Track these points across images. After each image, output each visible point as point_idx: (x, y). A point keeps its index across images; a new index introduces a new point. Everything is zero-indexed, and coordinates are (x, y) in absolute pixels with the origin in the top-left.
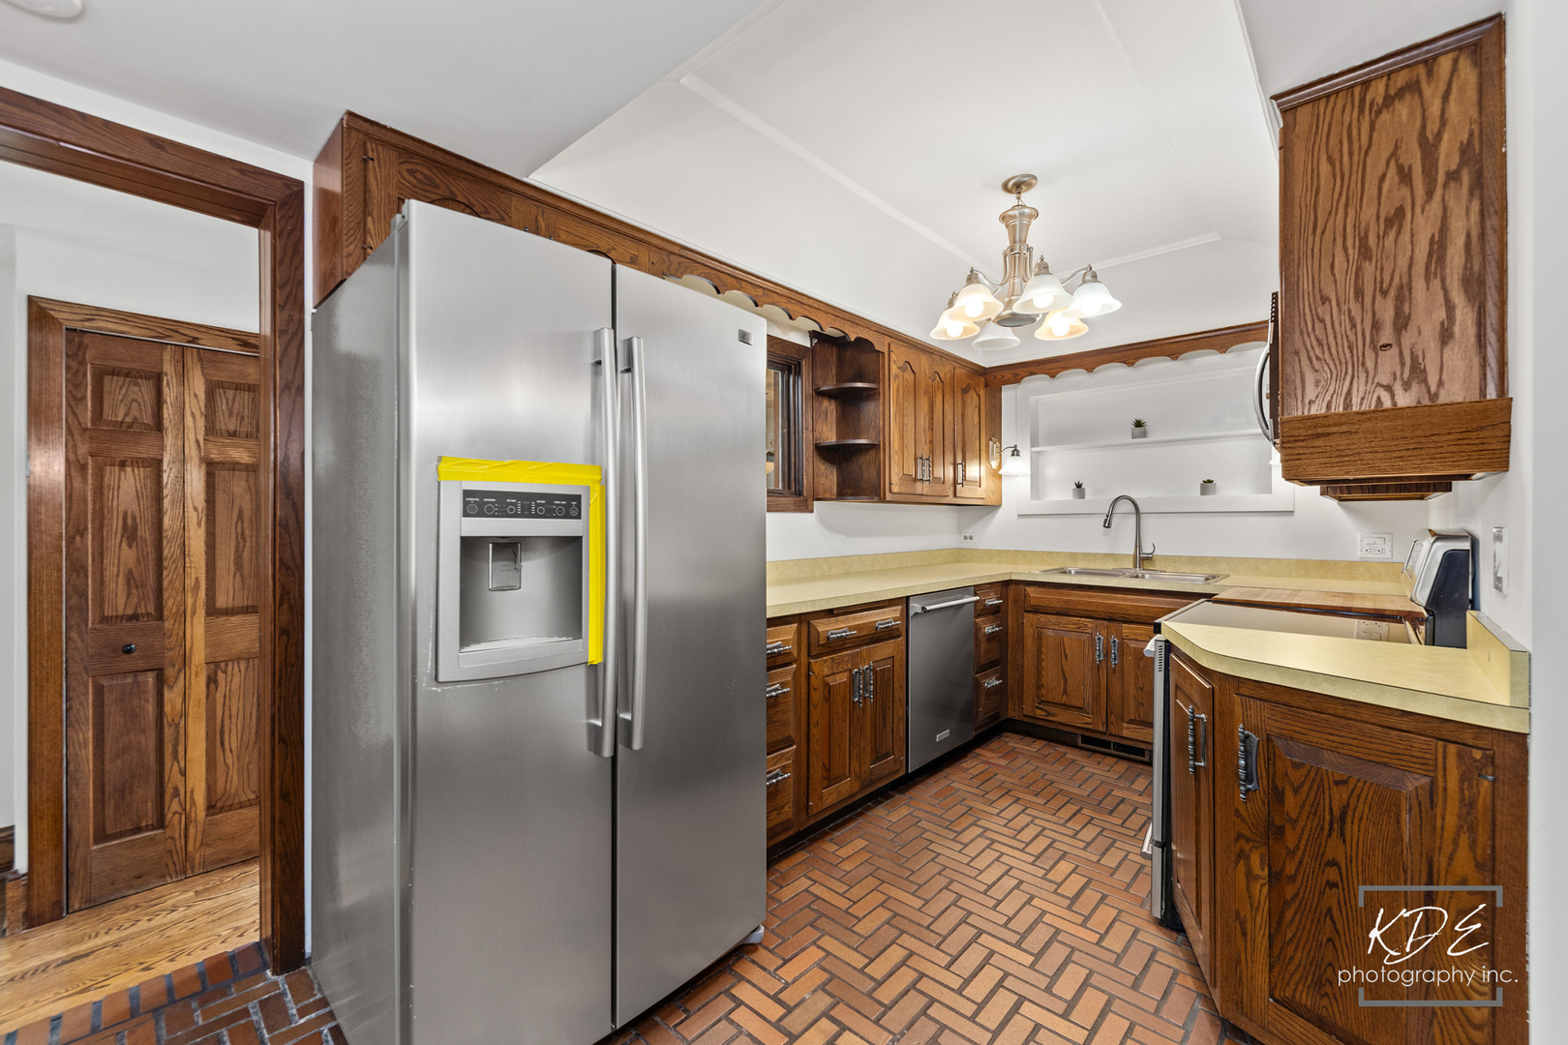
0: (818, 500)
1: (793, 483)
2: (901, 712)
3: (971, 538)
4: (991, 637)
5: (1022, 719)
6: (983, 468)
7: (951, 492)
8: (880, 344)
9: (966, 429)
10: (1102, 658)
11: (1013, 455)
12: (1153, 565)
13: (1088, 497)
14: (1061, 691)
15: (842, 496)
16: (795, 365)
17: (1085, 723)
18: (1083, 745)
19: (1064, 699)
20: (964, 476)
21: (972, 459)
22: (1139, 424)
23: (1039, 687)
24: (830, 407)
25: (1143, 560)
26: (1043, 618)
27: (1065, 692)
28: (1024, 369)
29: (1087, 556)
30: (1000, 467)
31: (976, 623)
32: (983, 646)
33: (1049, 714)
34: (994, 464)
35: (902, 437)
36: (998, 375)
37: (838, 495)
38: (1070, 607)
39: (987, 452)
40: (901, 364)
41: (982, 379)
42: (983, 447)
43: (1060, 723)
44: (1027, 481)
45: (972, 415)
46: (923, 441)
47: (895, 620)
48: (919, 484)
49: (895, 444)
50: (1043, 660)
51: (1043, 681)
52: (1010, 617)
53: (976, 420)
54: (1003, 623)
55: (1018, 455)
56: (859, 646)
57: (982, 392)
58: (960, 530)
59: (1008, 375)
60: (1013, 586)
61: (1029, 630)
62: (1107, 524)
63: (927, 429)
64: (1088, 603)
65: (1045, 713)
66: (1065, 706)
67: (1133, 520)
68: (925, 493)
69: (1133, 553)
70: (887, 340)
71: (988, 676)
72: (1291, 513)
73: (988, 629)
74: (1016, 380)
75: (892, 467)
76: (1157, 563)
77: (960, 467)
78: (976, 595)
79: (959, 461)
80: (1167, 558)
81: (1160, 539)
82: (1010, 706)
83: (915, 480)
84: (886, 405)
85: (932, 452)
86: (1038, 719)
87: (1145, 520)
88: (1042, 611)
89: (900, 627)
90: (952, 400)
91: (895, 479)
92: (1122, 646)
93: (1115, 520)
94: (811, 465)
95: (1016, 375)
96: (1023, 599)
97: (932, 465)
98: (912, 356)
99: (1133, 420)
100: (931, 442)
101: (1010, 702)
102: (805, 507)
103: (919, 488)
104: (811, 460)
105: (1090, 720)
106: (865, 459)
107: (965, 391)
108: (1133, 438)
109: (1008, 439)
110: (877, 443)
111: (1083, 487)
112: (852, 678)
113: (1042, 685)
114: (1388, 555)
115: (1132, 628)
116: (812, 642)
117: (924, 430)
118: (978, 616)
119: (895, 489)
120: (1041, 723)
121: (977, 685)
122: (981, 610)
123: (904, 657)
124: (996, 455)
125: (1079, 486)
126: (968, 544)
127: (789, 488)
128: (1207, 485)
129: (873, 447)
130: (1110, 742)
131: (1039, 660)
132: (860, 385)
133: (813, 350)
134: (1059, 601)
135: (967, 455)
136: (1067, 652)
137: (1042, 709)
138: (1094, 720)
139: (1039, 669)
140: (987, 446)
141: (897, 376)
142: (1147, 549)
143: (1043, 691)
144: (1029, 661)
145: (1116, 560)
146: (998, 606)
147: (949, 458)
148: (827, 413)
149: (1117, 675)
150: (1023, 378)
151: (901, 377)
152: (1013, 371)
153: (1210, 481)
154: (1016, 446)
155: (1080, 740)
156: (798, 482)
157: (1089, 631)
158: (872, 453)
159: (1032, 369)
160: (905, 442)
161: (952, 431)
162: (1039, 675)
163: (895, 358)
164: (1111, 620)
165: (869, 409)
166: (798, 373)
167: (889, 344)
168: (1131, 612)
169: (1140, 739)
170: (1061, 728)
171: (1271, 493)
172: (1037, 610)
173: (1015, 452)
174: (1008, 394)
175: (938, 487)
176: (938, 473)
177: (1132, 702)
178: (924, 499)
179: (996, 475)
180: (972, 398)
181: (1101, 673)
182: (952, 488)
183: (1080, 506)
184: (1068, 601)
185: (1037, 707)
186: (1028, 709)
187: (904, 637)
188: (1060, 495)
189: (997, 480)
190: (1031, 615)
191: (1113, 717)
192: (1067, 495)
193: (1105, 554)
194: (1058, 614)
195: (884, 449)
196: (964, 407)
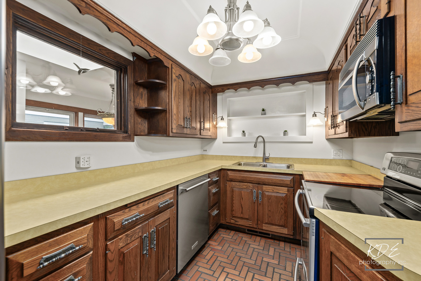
0: (136, 135)
1: (123, 127)
2: (173, 245)
3: (206, 151)
4: (215, 194)
5: (226, 223)
6: (211, 125)
7: (199, 133)
8: (167, 63)
9: (205, 108)
10: (256, 199)
11: (221, 120)
12: (269, 161)
13: (246, 136)
14: (241, 212)
15: (150, 134)
16: (124, 68)
17: (249, 225)
18: (248, 232)
19: (242, 216)
20: (204, 127)
21: (207, 121)
22: (263, 110)
23: (232, 211)
24: (144, 92)
25: (266, 159)
26: (234, 183)
27: (242, 213)
28: (226, 87)
29: (247, 157)
30: (217, 124)
31: (209, 189)
32: (212, 198)
33: (236, 221)
34: (215, 123)
35: (178, 108)
36: (216, 89)
37: (148, 133)
38: (244, 179)
39: (212, 118)
40: (177, 75)
41: (211, 90)
42: (211, 117)
43: (240, 225)
44: (226, 129)
45: (207, 103)
46: (187, 111)
47: (170, 199)
48: (185, 130)
49: (175, 111)
50: (234, 200)
51: (234, 208)
52: (221, 183)
53: (208, 105)
54: (219, 187)
55: (223, 120)
56: (147, 220)
57: (211, 95)
58: (202, 148)
59: (220, 89)
60: (222, 171)
61: (228, 189)
62: (255, 146)
63: (189, 106)
64: (251, 178)
65: (234, 221)
66: (242, 218)
67: (262, 144)
68: (188, 133)
69: (262, 156)
70: (171, 62)
71: (213, 210)
72: (312, 142)
73: (214, 191)
74: (223, 91)
75: (173, 121)
76: (270, 160)
77: (202, 123)
78: (209, 177)
79: (202, 120)
80: (273, 158)
81: (272, 152)
82: (221, 218)
83: (184, 127)
84: (170, 92)
85: (191, 116)
86: (232, 223)
87: (267, 145)
88: (234, 181)
89: (174, 202)
90: (199, 96)
91: (174, 126)
92: (263, 194)
93: (258, 144)
94: (133, 118)
95: (223, 89)
96: (226, 176)
97: (191, 121)
98: (183, 73)
99: (262, 109)
100: (191, 112)
101: (221, 217)
102: (130, 138)
103: (185, 131)
104: (132, 116)
105: (251, 223)
106: (160, 117)
107: (204, 93)
108: (262, 115)
109: (220, 113)
110: (166, 109)
111: (245, 132)
112: (142, 241)
113: (233, 210)
114: (341, 157)
115: (267, 187)
116: (109, 230)
117: (188, 106)
118: (209, 186)
119: (174, 131)
120: (233, 225)
121: (209, 215)
122: (211, 183)
123: (176, 216)
124: (216, 120)
125: (244, 132)
126: (205, 153)
127: (121, 129)
128: (285, 132)
129: (164, 111)
130: (258, 231)
131: (232, 200)
132: (157, 81)
133: (134, 62)
134: (240, 177)
135: (205, 119)
136: (243, 197)
137: (233, 219)
138: (252, 223)
139: (232, 204)
140: (212, 116)
141: (175, 80)
142: (267, 155)
143: (234, 212)
144: (228, 201)
145: (256, 159)
146: (217, 181)
147: (198, 120)
148: (142, 95)
149: (261, 205)
150: (225, 90)
151: (177, 81)
152: (222, 88)
153: (286, 131)
154: (222, 116)
155: (247, 230)
156: (126, 126)
157: (251, 188)
158: (163, 114)
159: (229, 87)
160: (179, 110)
161: (199, 108)
162: (232, 206)
163: (174, 72)
164: (259, 184)
165: (163, 94)
166: (126, 72)
167: (172, 64)
168: (266, 181)
169: (269, 230)
170: (240, 226)
171: (306, 135)
172: (231, 180)
173: (222, 119)
174: (220, 97)
175: (194, 131)
176: (194, 125)
177: (266, 216)
178: (188, 136)
179: (215, 127)
180: (207, 97)
181: (255, 205)
182: (199, 132)
183: (244, 139)
184: (243, 177)
185: (232, 219)
186: (228, 220)
187: (176, 205)
188: (237, 135)
189: (216, 129)
190: (229, 182)
191: (259, 222)
192: (239, 135)
193: (253, 157)
194: (239, 182)
195: (169, 113)
196: (204, 99)
